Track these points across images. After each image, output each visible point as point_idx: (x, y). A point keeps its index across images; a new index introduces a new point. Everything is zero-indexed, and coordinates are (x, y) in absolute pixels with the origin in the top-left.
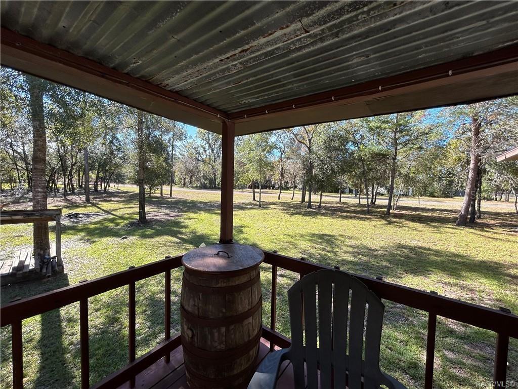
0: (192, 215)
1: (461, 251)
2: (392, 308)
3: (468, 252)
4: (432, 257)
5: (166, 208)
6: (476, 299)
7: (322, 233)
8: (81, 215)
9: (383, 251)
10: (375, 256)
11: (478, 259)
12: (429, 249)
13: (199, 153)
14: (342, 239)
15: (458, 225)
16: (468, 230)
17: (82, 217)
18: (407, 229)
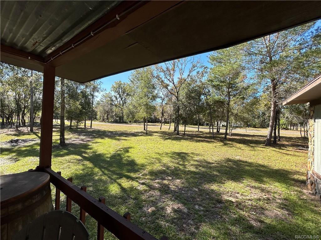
0: (99, 140)
1: (265, 163)
2: (213, 208)
3: (270, 164)
4: (247, 167)
5: (84, 135)
6: (271, 199)
7: (181, 151)
8: (20, 141)
9: (216, 164)
10: (210, 168)
11: (275, 168)
12: (246, 162)
13: (112, 100)
14: (192, 156)
15: (266, 145)
16: (271, 148)
17: (21, 142)
18: (235, 148)
